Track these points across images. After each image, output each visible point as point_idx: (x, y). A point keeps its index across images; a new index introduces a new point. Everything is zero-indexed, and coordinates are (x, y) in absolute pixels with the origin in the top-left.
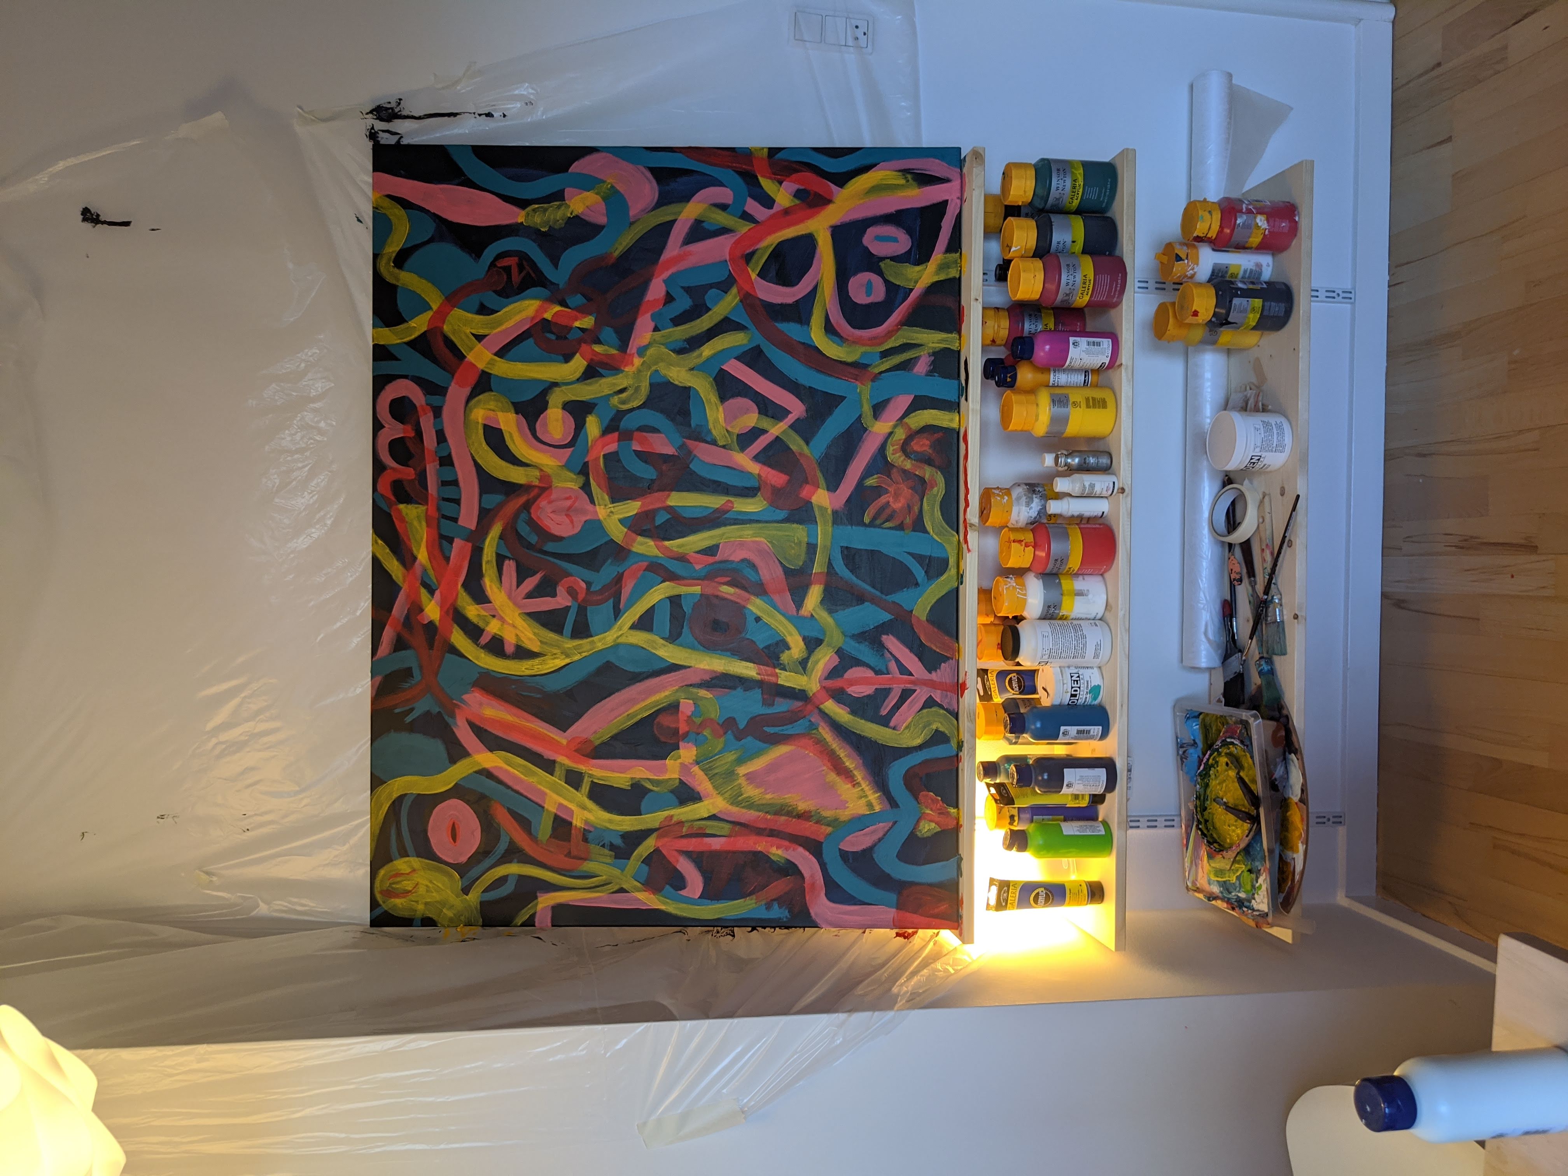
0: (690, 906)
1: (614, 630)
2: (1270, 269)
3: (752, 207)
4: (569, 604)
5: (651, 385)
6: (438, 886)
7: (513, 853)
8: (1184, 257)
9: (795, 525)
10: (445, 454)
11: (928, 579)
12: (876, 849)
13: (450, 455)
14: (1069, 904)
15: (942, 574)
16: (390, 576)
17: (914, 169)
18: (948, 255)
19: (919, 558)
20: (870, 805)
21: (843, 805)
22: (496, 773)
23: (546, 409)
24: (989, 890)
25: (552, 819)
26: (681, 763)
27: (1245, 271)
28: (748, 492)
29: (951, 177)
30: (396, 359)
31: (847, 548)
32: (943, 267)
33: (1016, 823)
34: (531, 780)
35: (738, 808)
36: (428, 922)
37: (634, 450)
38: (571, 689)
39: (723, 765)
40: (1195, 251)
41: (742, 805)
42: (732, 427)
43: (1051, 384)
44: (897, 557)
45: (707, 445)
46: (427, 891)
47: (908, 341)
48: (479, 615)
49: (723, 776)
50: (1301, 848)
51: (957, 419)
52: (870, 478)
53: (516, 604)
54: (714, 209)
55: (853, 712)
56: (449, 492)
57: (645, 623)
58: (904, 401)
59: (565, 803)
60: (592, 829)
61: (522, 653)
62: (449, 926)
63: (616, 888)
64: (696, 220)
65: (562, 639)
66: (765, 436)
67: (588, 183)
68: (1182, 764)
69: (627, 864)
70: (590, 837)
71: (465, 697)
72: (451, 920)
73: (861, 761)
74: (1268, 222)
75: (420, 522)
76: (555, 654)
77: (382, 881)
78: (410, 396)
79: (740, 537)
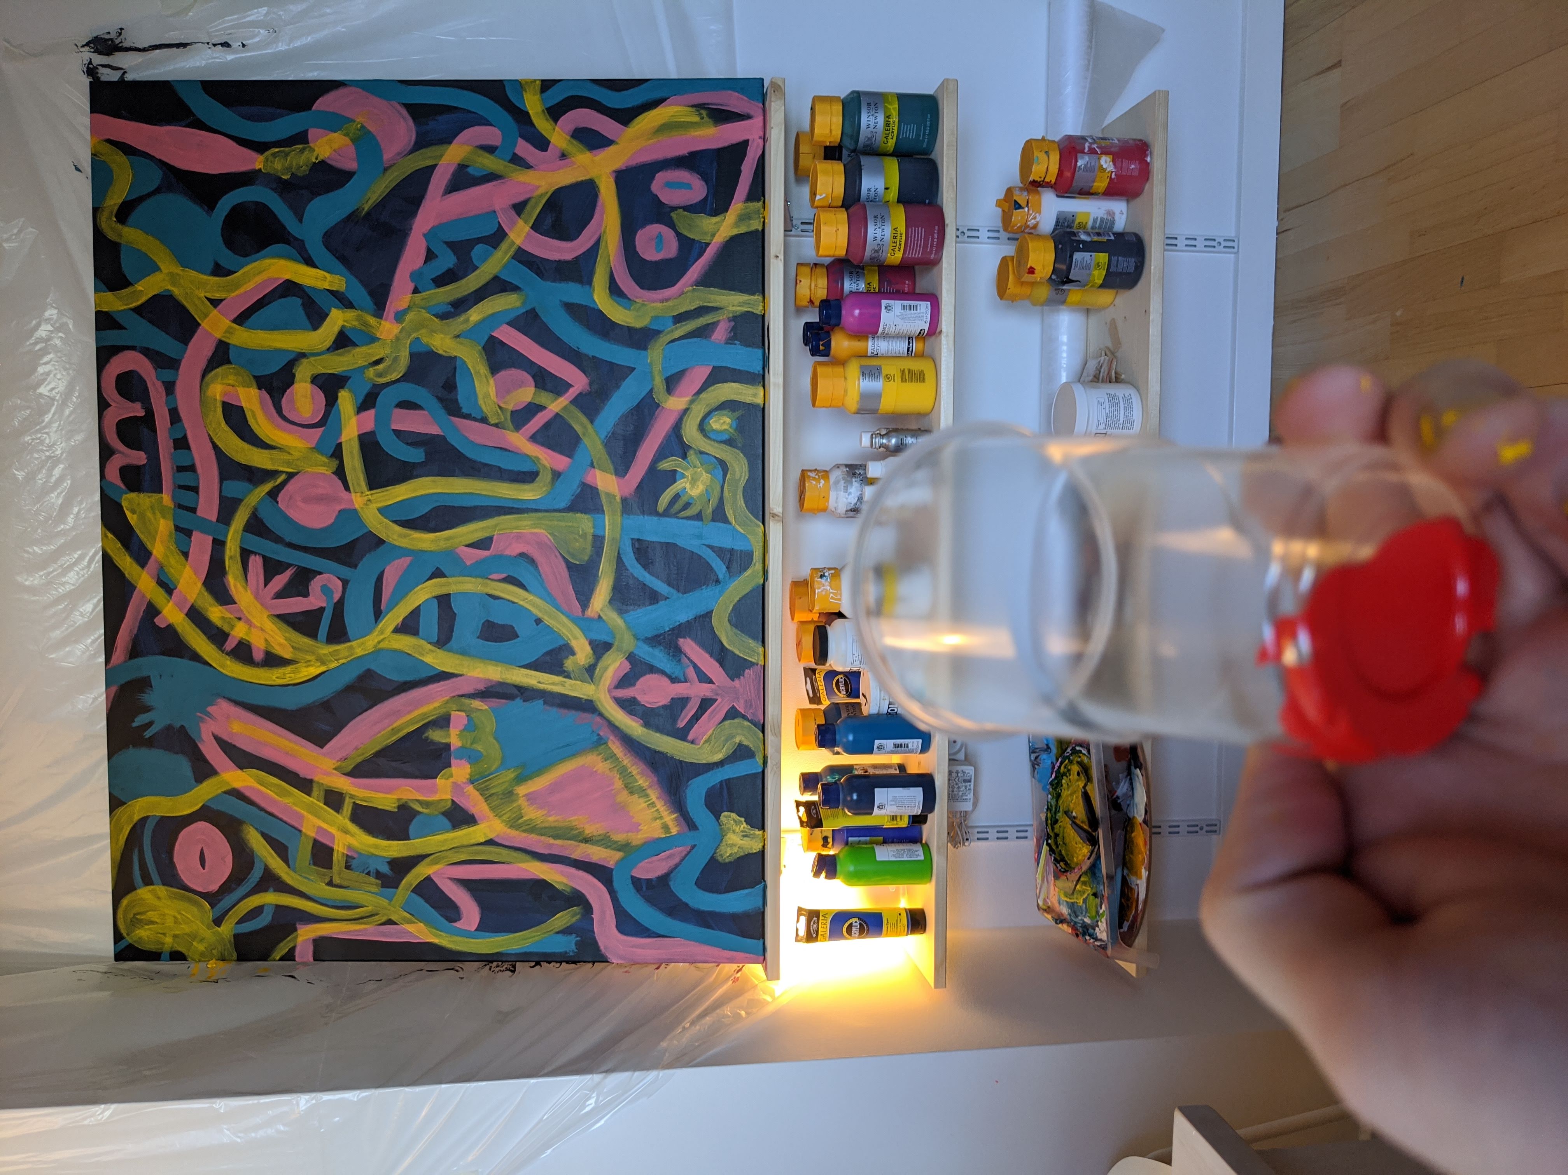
0: (466, 940)
1: (375, 634)
2: (1124, 217)
3: (524, 148)
4: (324, 605)
5: (411, 355)
6: (187, 918)
7: (270, 881)
8: (1023, 204)
9: (579, 515)
10: (180, 436)
11: (730, 577)
12: (672, 875)
13: (185, 437)
14: (887, 935)
15: (745, 569)
16: (123, 575)
17: (708, 104)
18: (750, 204)
19: (720, 552)
20: (666, 827)
21: (635, 827)
22: (248, 793)
23: (293, 383)
24: (798, 921)
25: (311, 845)
26: (453, 783)
27: (1095, 220)
28: (528, 477)
29: (752, 113)
30: (122, 328)
31: (638, 540)
32: (743, 218)
33: (830, 845)
34: (287, 800)
35: (517, 832)
36: (177, 956)
37: (393, 430)
38: (328, 701)
39: (499, 784)
40: (1037, 197)
41: (523, 828)
42: (505, 403)
43: (869, 354)
44: (695, 551)
45: (477, 424)
46: (176, 923)
47: (706, 304)
48: (223, 618)
49: (500, 797)
50: (1144, 873)
51: (762, 394)
52: (664, 461)
53: (264, 605)
54: (481, 152)
55: (647, 725)
56: (186, 479)
57: (409, 626)
58: (701, 373)
59: (324, 826)
60: (355, 856)
61: (272, 660)
62: (200, 961)
63: (384, 919)
64: (459, 165)
65: (316, 644)
66: (544, 412)
67: (335, 123)
68: (1034, 771)
69: (395, 894)
70: (354, 863)
71: (209, 709)
72: (202, 954)
73: (656, 779)
74: (1114, 164)
75: (154, 513)
76: (309, 661)
77: (125, 912)
78: (139, 370)
79: (516, 528)
